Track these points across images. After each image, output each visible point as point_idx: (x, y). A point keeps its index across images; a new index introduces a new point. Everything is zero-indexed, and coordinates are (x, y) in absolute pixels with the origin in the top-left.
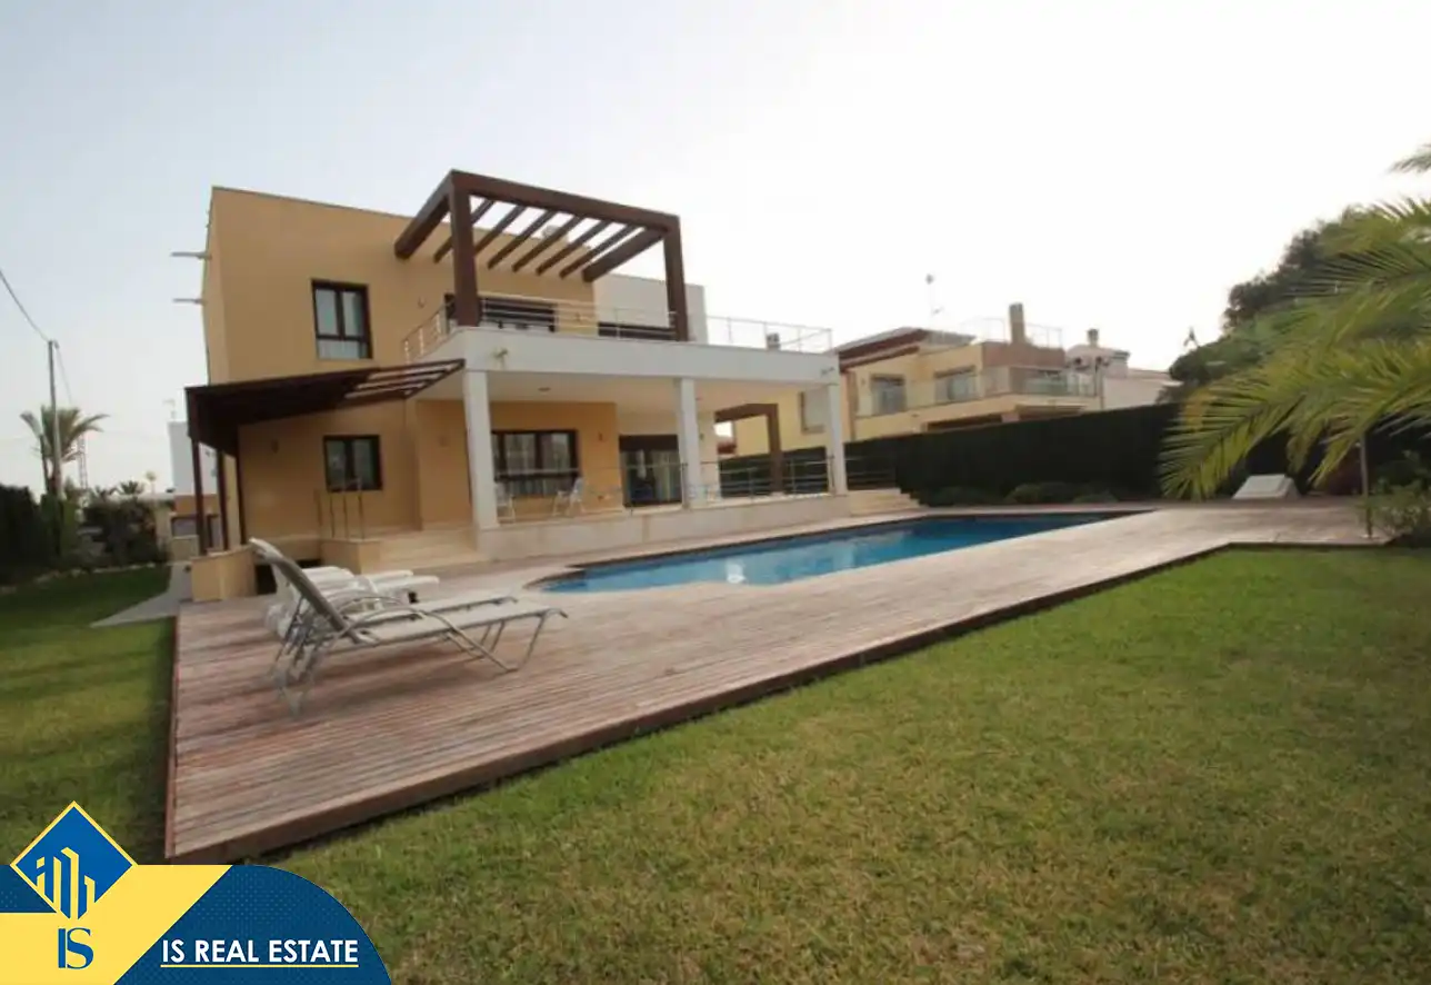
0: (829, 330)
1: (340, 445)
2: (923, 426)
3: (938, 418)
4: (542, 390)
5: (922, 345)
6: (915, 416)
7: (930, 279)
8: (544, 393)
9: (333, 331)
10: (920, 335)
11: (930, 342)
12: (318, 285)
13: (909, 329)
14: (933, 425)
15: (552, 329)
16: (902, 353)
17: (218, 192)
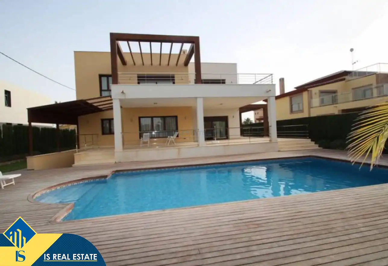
0: (272, 75)
1: (108, 121)
2: (339, 111)
3: (345, 108)
4: (154, 103)
5: (347, 78)
6: (336, 107)
7: (352, 50)
8: (155, 104)
9: (106, 88)
10: (346, 73)
11: (352, 76)
12: (101, 76)
13: (343, 71)
14: (343, 111)
15: (174, 83)
16: (335, 82)
17: (76, 52)
